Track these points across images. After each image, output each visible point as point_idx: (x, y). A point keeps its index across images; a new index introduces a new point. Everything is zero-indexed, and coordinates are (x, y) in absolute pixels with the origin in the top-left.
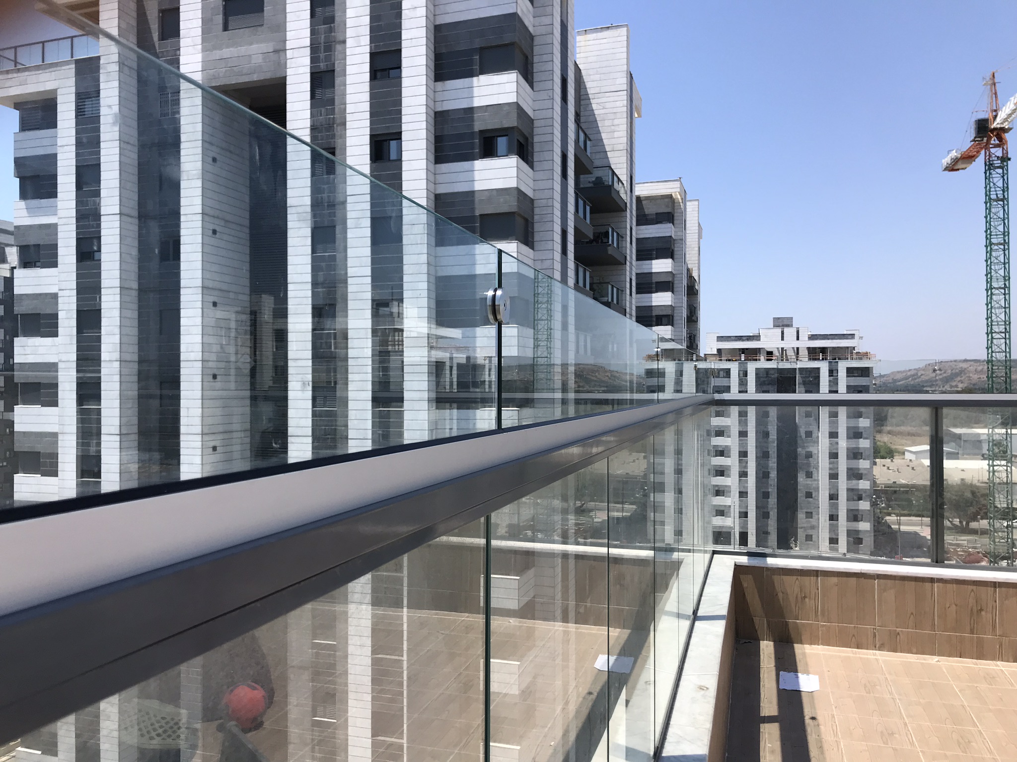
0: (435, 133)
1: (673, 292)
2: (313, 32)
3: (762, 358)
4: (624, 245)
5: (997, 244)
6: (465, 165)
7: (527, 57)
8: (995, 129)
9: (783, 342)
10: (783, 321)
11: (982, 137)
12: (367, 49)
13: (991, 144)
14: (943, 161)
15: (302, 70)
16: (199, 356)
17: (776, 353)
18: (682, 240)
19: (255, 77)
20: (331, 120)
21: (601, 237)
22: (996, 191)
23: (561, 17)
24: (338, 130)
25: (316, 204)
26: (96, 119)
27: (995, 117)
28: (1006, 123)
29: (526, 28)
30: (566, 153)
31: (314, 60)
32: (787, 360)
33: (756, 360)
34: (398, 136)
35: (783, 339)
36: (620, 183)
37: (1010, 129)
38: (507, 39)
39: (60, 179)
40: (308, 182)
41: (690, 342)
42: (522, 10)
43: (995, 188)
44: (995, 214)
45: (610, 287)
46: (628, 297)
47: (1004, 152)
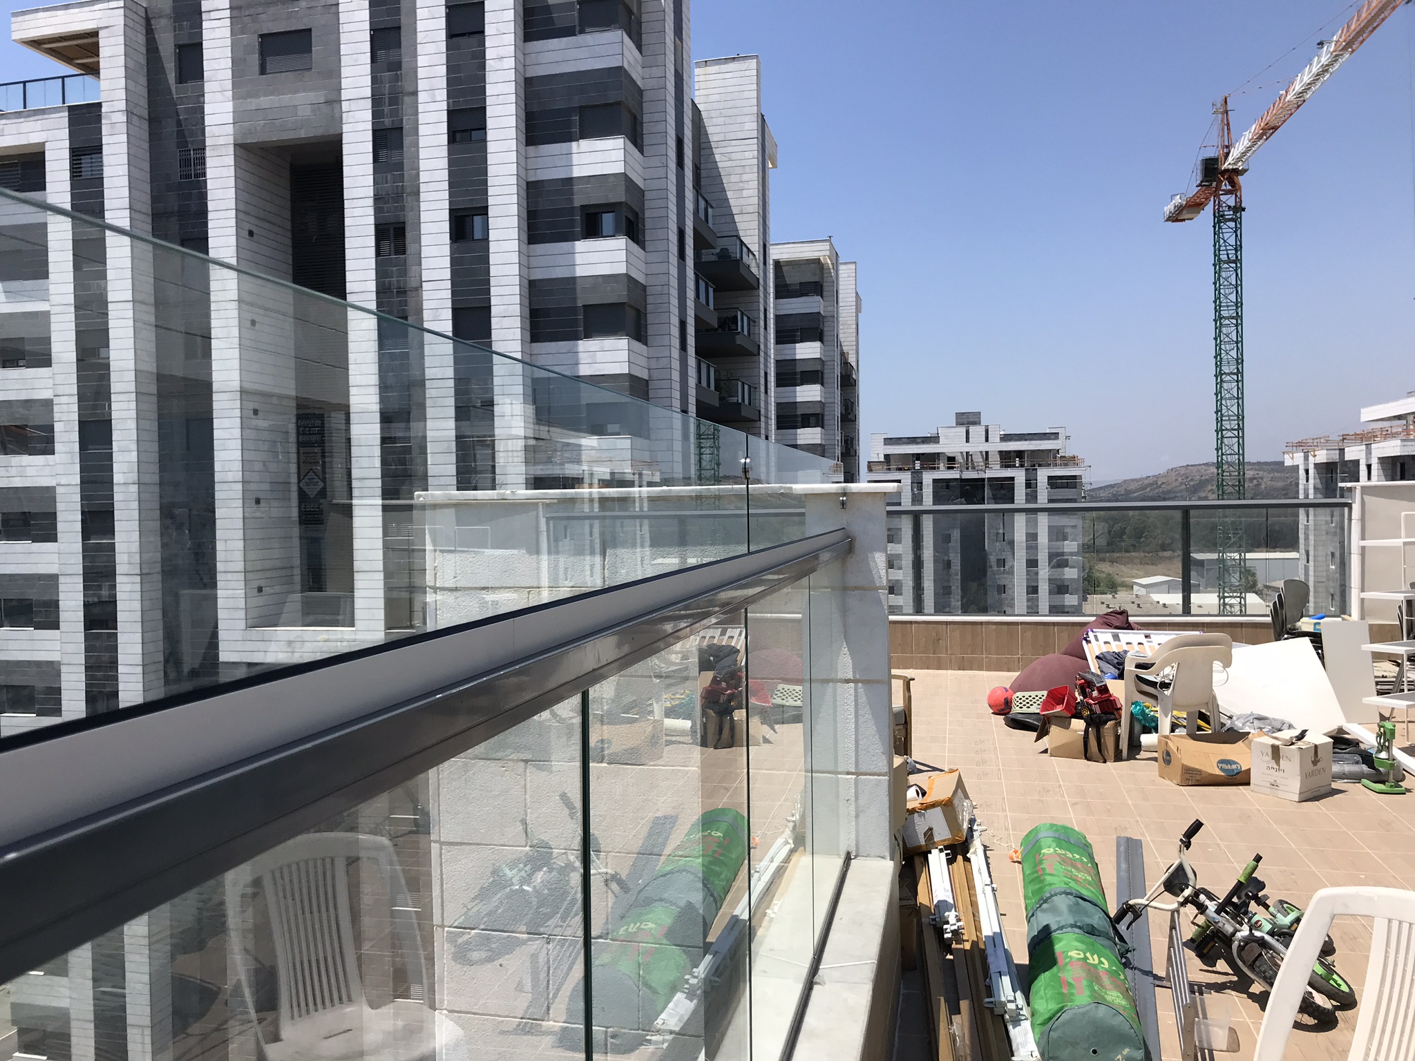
0: (528, 207)
1: (822, 384)
2: (375, 80)
3: (941, 465)
4: (757, 332)
5: (1228, 318)
6: (564, 246)
7: (635, 117)
8: (1227, 171)
9: (968, 444)
10: (968, 417)
11: (1211, 181)
12: (444, 106)
13: (1223, 190)
14: (1166, 208)
15: (360, 127)
16: (239, 476)
17: (959, 459)
18: (834, 317)
19: (303, 134)
20: (400, 189)
21: (728, 323)
22: (1227, 250)
23: (675, 65)
24: (409, 201)
25: (382, 291)
26: (98, 181)
27: (1228, 154)
28: (1240, 164)
29: (633, 82)
30: (683, 228)
31: (375, 115)
32: (973, 468)
33: (934, 468)
34: (484, 211)
35: (967, 441)
36: (750, 255)
37: (1244, 171)
38: (612, 97)
39: (52, 257)
40: (372, 263)
41: (846, 447)
42: (629, 62)
43: (1226, 246)
44: (1226, 279)
45: (740, 383)
46: (763, 395)
47: (1238, 200)
